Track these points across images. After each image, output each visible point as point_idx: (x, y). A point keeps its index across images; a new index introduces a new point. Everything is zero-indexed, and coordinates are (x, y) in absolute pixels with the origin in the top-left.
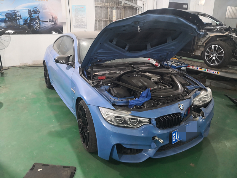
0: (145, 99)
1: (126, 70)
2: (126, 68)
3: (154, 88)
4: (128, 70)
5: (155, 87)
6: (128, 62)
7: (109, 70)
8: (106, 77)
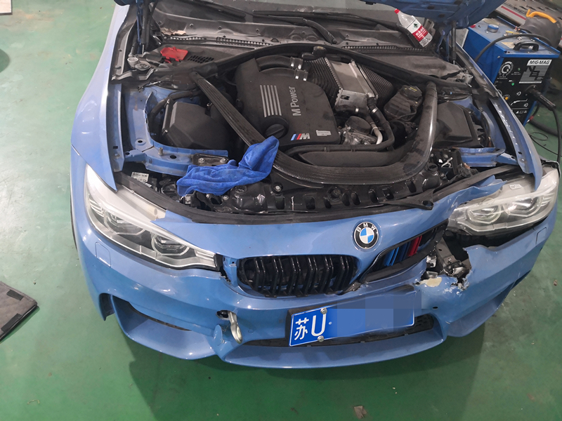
0: (244, 175)
1: (289, 38)
2: (292, 29)
3: (313, 134)
4: (294, 39)
5: (319, 133)
6: (310, 8)
7: (228, 26)
8: (189, 53)
